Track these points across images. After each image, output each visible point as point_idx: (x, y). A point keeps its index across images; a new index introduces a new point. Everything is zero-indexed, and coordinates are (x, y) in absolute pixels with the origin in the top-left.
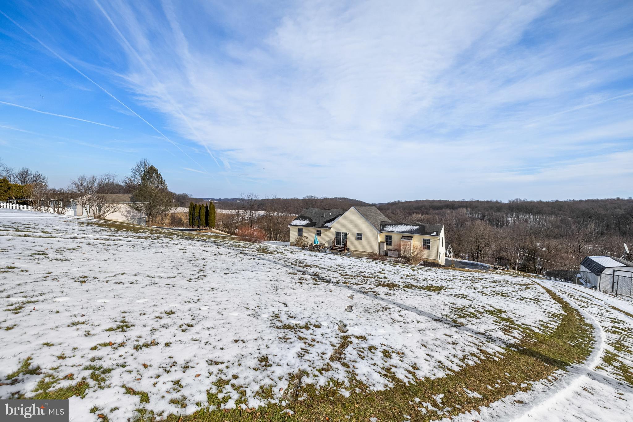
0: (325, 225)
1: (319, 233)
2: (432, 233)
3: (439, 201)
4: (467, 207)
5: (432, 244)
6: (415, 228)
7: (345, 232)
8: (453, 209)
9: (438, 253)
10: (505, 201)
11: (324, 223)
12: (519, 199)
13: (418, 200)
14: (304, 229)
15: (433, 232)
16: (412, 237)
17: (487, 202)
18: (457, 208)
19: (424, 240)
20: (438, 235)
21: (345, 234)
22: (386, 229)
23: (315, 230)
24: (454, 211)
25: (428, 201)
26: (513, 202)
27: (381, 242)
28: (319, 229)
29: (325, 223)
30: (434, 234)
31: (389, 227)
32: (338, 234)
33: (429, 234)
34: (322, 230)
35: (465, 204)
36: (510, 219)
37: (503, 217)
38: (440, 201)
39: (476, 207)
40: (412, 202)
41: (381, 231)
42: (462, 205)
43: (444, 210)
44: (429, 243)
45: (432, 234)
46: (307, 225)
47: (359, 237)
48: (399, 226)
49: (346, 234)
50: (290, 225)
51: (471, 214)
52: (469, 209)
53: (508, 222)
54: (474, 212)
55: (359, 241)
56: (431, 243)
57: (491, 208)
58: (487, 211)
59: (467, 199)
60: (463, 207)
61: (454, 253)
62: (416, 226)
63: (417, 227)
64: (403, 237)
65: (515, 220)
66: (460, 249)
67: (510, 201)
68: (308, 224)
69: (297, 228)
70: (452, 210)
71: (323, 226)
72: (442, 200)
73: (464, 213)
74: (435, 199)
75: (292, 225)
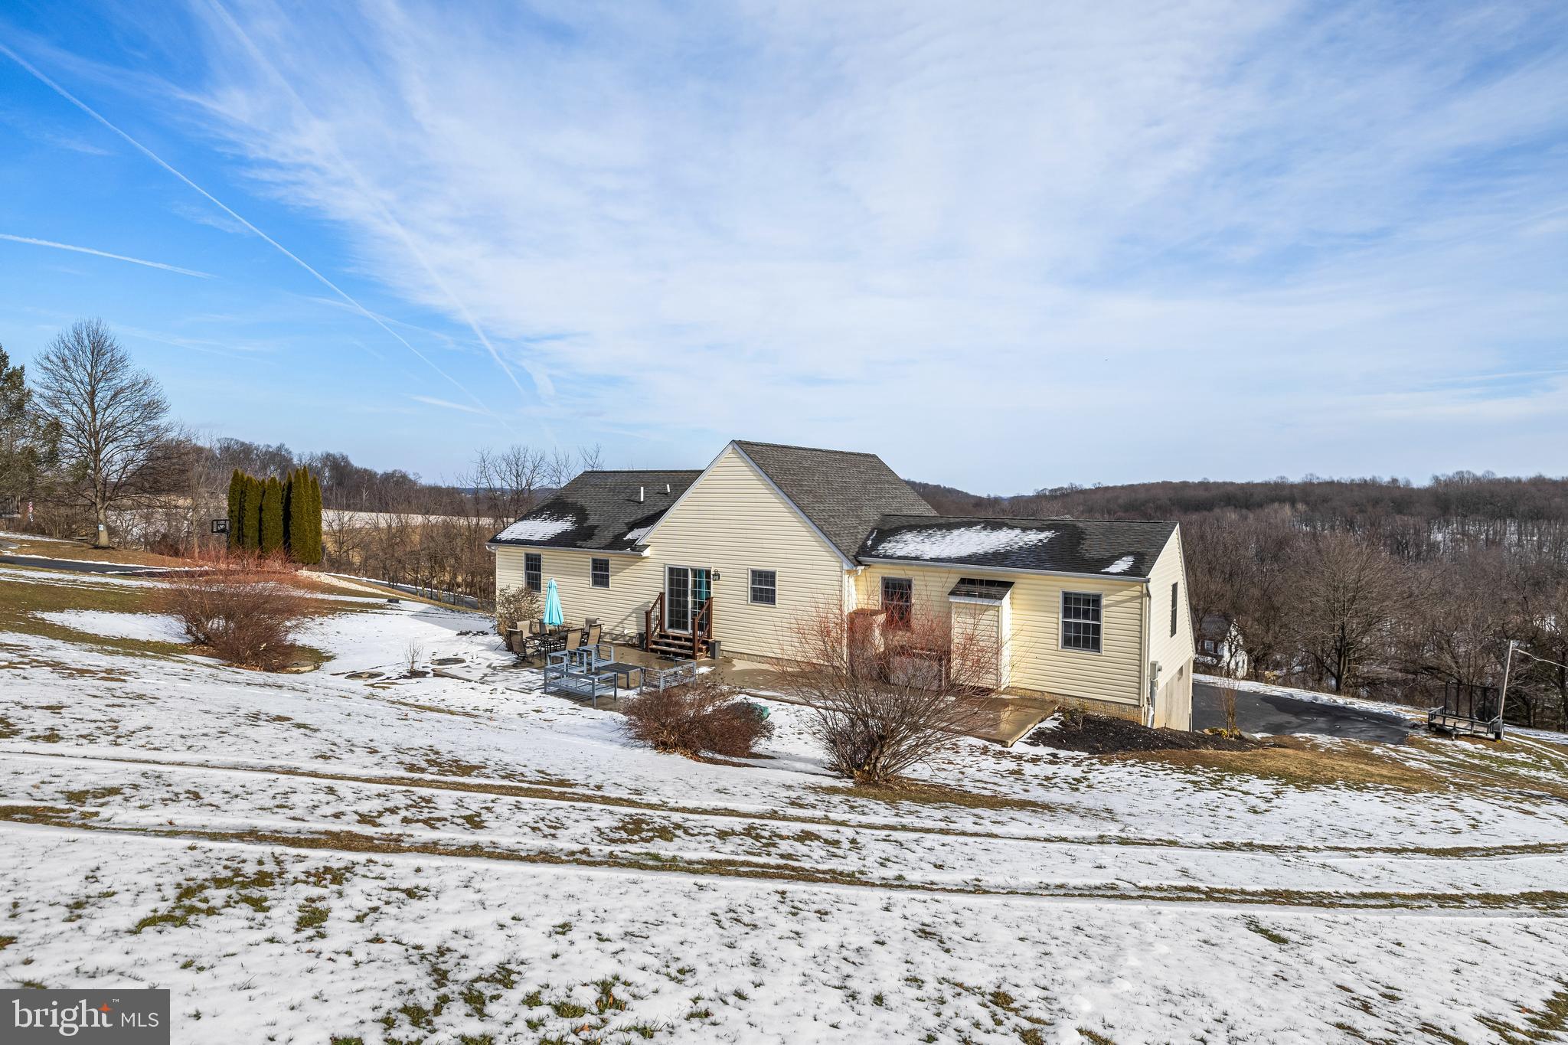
0: (629, 536)
1: (601, 575)
2: (1110, 561)
3: (1200, 484)
4: (1293, 502)
5: (1113, 620)
6: (1033, 537)
7: (702, 565)
8: (1247, 508)
9: (1144, 672)
10: (1421, 481)
11: (625, 529)
12: (1469, 473)
13: (1135, 483)
14: (547, 556)
15: (1119, 557)
16: (1008, 585)
17: (1364, 485)
18: (1260, 505)
19: (1067, 598)
20: (1140, 570)
21: (705, 577)
22: (891, 547)
23: (584, 559)
24: (1251, 516)
25: (1166, 485)
26: (1449, 483)
27: (860, 613)
28: (601, 555)
29: (632, 527)
30: (1123, 565)
31: (909, 537)
32: (677, 576)
33: (1096, 566)
34: (614, 559)
35: (1286, 492)
36: (1440, 537)
37: (1417, 532)
38: (1205, 485)
39: (1325, 500)
40: (1114, 488)
41: (861, 555)
42: (1278, 494)
43: (1217, 511)
44: (1097, 616)
45: (1113, 569)
46: (558, 541)
47: (763, 587)
48: (956, 532)
49: (708, 573)
50: (494, 541)
51: (1308, 521)
52: (1300, 506)
53: (1433, 546)
54: (1318, 515)
55: (763, 609)
56: (1104, 613)
57: (1376, 502)
58: (1361, 511)
59: (1295, 477)
60: (1281, 500)
61: (1249, 652)
62: (1040, 529)
63: (1043, 536)
64: (968, 586)
65: (1457, 540)
66: (1269, 639)
67: (1436, 479)
68: (564, 533)
69: (520, 552)
70: (1244, 511)
71: (618, 543)
72: (1212, 480)
73: (1283, 521)
74: (1190, 480)
75: (500, 542)
